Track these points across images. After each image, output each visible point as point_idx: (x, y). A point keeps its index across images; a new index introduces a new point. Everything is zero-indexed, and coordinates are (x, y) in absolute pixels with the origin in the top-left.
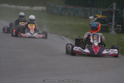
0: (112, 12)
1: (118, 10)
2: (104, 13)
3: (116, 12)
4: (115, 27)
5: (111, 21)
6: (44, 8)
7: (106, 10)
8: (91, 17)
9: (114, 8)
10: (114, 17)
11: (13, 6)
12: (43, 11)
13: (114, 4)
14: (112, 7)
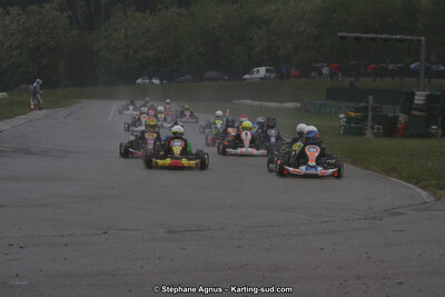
0: (367, 108)
1: (377, 105)
2: (356, 110)
3: (373, 109)
4: (373, 128)
5: (367, 121)
6: (298, 105)
7: (362, 105)
8: (342, 116)
9: (371, 102)
10: (370, 114)
11: (257, 103)
12: (296, 108)
13: (371, 97)
14: (368, 102)
